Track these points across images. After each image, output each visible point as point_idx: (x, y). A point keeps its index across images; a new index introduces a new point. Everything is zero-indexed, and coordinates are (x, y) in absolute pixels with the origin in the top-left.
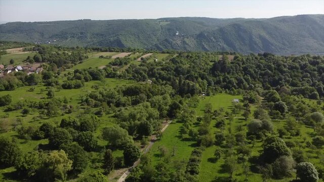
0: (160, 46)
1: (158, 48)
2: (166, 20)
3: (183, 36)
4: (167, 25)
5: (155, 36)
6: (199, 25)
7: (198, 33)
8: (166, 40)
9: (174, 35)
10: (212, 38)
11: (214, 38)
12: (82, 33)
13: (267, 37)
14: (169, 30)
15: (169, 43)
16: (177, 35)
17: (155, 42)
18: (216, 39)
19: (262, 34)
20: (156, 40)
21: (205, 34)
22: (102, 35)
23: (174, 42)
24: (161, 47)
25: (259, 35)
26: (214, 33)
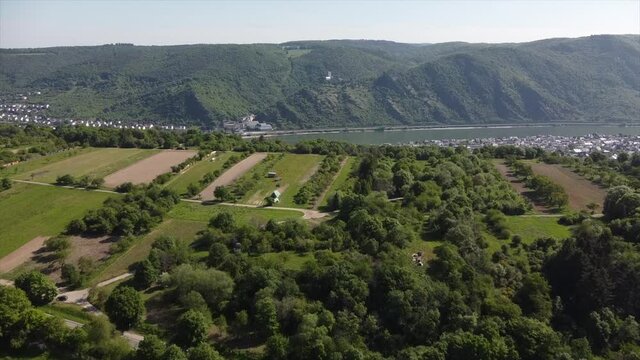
0: (288, 107)
1: (285, 112)
2: (302, 45)
3: (343, 83)
4: (305, 56)
5: (277, 81)
6: (375, 58)
7: (375, 75)
8: (304, 93)
9: (322, 80)
10: (409, 87)
11: (414, 86)
12: (105, 76)
13: (533, 84)
14: (309, 68)
15: (310, 100)
16: (329, 82)
17: (278, 96)
18: (417, 89)
19: (521, 79)
20: (279, 90)
21: (394, 79)
22: (151, 80)
23: (321, 98)
24: (291, 108)
25: (514, 79)
26: (413, 77)
